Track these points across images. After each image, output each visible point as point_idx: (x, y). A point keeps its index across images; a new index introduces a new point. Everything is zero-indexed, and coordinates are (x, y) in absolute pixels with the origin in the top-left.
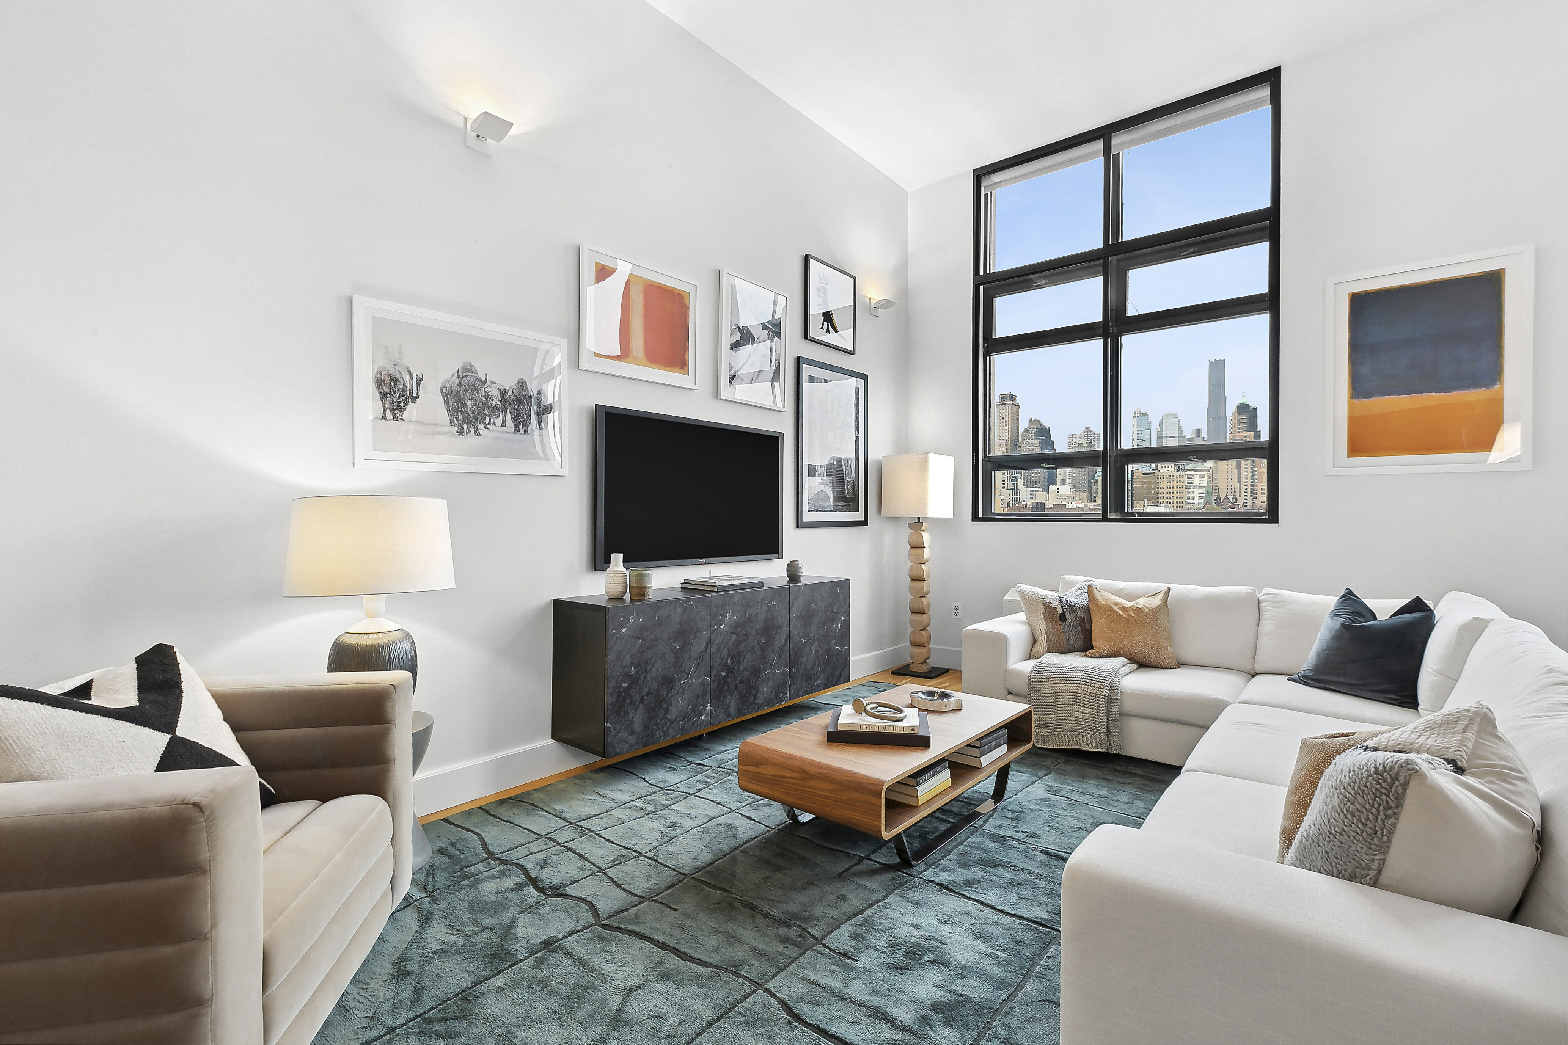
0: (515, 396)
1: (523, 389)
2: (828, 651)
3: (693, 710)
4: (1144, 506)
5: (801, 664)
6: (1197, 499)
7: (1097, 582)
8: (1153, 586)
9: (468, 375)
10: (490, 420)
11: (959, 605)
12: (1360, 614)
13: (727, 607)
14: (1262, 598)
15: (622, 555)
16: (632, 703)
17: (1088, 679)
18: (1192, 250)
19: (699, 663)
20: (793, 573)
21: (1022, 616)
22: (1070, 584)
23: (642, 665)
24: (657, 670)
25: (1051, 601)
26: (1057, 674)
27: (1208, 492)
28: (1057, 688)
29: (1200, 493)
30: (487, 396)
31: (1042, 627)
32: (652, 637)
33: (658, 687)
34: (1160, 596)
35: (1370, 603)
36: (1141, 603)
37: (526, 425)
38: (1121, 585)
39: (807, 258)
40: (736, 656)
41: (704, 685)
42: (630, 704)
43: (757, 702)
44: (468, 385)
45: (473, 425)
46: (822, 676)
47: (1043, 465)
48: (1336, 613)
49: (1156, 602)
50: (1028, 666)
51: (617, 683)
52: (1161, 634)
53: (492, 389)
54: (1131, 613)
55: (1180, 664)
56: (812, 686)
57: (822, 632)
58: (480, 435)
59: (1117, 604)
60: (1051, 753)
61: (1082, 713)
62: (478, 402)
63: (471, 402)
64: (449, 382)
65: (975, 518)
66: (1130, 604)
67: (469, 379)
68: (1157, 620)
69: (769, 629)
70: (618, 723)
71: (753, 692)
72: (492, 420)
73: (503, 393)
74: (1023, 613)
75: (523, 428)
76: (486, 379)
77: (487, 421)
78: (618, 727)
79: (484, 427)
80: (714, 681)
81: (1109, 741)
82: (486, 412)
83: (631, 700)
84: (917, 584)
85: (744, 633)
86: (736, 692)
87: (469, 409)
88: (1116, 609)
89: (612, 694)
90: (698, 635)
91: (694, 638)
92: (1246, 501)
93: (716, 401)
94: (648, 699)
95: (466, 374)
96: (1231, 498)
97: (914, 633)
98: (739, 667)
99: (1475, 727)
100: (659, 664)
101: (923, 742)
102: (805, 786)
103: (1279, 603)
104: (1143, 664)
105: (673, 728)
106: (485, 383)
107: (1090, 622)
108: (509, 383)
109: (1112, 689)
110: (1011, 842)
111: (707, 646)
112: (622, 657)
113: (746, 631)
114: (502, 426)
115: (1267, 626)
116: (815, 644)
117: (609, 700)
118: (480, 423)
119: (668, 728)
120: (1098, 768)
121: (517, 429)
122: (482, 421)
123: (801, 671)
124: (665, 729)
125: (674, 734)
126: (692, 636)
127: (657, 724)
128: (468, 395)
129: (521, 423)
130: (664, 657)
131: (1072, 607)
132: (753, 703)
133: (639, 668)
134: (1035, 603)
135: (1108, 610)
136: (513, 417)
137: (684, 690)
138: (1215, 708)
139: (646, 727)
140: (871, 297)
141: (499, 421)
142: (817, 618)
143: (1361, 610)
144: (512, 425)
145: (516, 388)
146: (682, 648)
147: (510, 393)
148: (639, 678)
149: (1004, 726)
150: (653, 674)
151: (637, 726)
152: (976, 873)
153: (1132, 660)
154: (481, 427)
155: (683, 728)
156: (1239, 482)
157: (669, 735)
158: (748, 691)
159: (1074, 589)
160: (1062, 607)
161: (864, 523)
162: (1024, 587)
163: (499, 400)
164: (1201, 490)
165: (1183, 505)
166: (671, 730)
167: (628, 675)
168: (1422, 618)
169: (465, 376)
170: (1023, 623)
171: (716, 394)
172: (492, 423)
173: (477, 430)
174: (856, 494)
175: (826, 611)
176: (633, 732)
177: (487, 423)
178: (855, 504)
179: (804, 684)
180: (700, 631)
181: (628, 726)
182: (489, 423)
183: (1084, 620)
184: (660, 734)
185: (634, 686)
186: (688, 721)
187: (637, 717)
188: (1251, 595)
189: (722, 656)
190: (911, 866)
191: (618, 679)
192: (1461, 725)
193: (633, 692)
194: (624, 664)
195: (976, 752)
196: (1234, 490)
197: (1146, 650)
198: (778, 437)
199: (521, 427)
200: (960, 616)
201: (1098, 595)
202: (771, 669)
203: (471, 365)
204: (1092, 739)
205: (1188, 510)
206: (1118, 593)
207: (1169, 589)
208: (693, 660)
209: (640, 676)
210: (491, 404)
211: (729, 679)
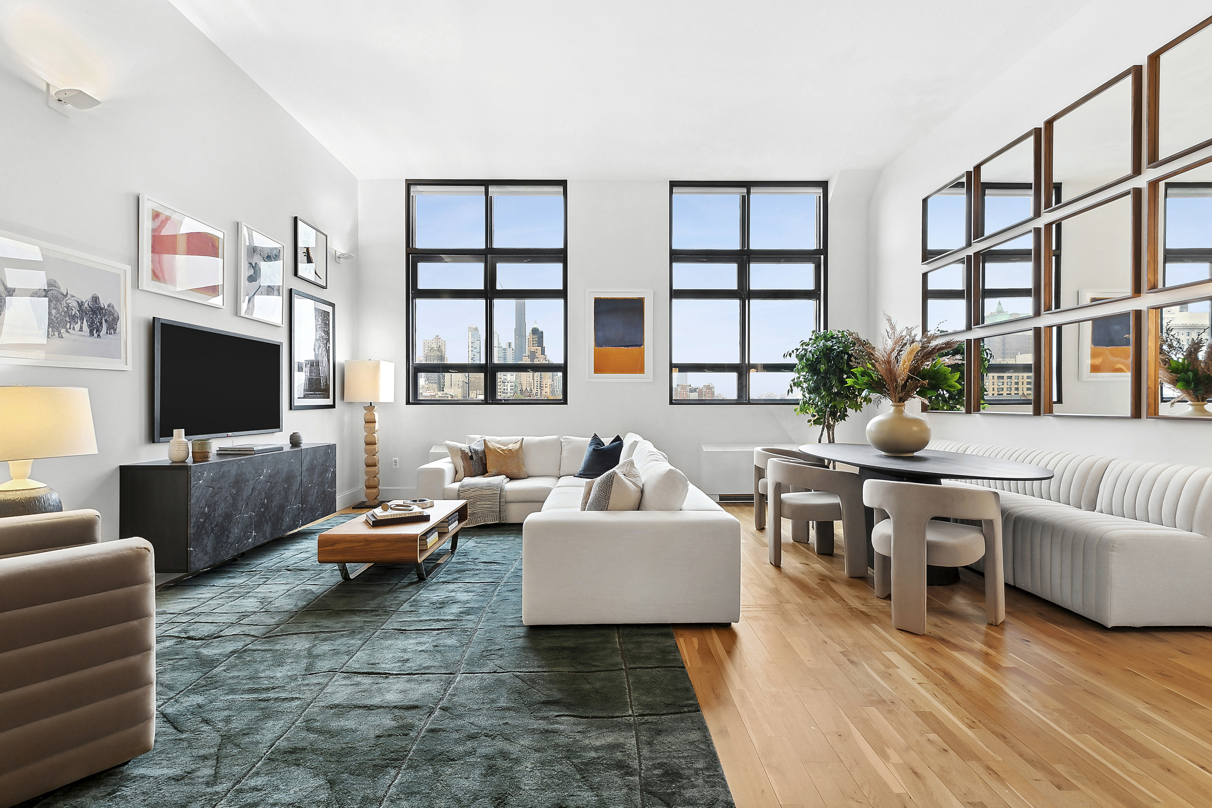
0: (90, 307)
1: (96, 302)
2: (324, 492)
3: (244, 536)
4: (477, 394)
5: (309, 501)
6: (509, 390)
7: (487, 438)
8: (515, 438)
9: (53, 289)
10: (70, 326)
11: (397, 459)
12: (599, 445)
13: (264, 464)
14: (562, 441)
15: (184, 430)
16: (206, 532)
17: (490, 487)
18: (529, 260)
19: (248, 503)
20: (295, 441)
21: (449, 459)
22: (473, 440)
23: (212, 505)
24: (222, 508)
25: (465, 449)
26: (474, 487)
27: (515, 386)
28: (473, 494)
29: (511, 386)
30: (68, 307)
31: (460, 463)
32: (219, 486)
33: (222, 520)
34: (519, 442)
35: (602, 440)
36: (511, 446)
37: (98, 331)
38: (499, 438)
39: (296, 219)
40: (270, 497)
41: (251, 518)
42: (205, 533)
43: (282, 528)
44: (52, 297)
45: (57, 329)
46: (321, 509)
47: (450, 370)
48: (591, 445)
49: (517, 446)
50: (457, 485)
51: (197, 519)
52: (520, 462)
53: (71, 301)
54: (506, 452)
55: (528, 477)
56: (315, 516)
57: (320, 480)
58: (62, 337)
59: (499, 448)
60: (471, 529)
61: (486, 504)
62: (61, 311)
63: (55, 311)
64: (37, 294)
65: (408, 403)
66: (505, 448)
67: (53, 292)
68: (519, 454)
69: (289, 478)
70: (197, 547)
71: (280, 522)
72: (72, 326)
73: (80, 305)
74: (450, 457)
75: (96, 333)
76: (67, 293)
77: (68, 327)
78: (197, 550)
79: (66, 331)
80: (256, 515)
81: (500, 517)
82: (67, 319)
83: (206, 530)
84: (371, 447)
85: (275, 481)
86: (270, 522)
87: (53, 316)
88: (499, 451)
89: (194, 526)
90: (247, 483)
91: (245, 486)
92: (537, 392)
93: (236, 317)
94: (216, 530)
95: (51, 288)
96: (529, 389)
97: (368, 480)
98: (272, 505)
99: (629, 465)
100: (223, 505)
101: (426, 519)
102: (368, 548)
103: (569, 442)
104: (512, 478)
105: (232, 549)
106: (66, 296)
107: (486, 459)
108: (86, 297)
109: (502, 490)
110: (467, 562)
111: (252, 491)
112: (200, 501)
113: (276, 480)
114: (80, 331)
115: (565, 454)
116: (316, 487)
117: (191, 531)
118: (62, 328)
119: (229, 550)
120: (496, 530)
121: (92, 334)
122: (64, 327)
123: (308, 506)
124: (227, 549)
125: (232, 553)
126: (243, 485)
127: (222, 547)
128: (52, 305)
129: (94, 329)
130: (226, 499)
131: (476, 452)
132: (280, 529)
133: (211, 508)
134: (456, 451)
135: (495, 451)
136: (89, 324)
137: (239, 522)
138: (547, 492)
139: (215, 549)
140: (336, 250)
141: (77, 327)
142: (318, 470)
143: (600, 442)
144: (88, 330)
145: (90, 301)
146: (237, 493)
147: (86, 305)
148: (210, 515)
149: (456, 512)
150: (219, 511)
151: (209, 549)
152: (456, 575)
153: (507, 477)
154: (63, 331)
155: (238, 548)
156: (533, 379)
157: (229, 554)
158: (277, 520)
159: (475, 442)
160: (471, 452)
161: (333, 406)
162: (448, 442)
163: (78, 310)
164: (512, 384)
165: (501, 394)
166: (230, 550)
167: (203, 513)
168: (619, 443)
169: (50, 290)
170: (450, 462)
171: (236, 312)
172: (72, 328)
173: (60, 333)
174: (327, 386)
175: (323, 465)
176: (206, 553)
177: (68, 328)
178: (327, 393)
179: (310, 515)
180: (248, 481)
181: (204, 549)
182: (70, 328)
183: (482, 459)
184: (223, 553)
185: (207, 521)
186: (241, 543)
187: (209, 542)
188: (558, 439)
189: (262, 498)
190: (425, 580)
191: (197, 516)
192: (626, 465)
193: (207, 525)
194: (201, 506)
195: (446, 524)
196: (530, 385)
197: (515, 471)
198: (279, 345)
199: (95, 332)
200: (398, 467)
201: (489, 445)
202: (291, 505)
203: (55, 282)
204: (492, 517)
205: (504, 397)
206: (498, 442)
207: (523, 439)
208: (244, 501)
209: (211, 513)
210: (71, 313)
211: (266, 514)
